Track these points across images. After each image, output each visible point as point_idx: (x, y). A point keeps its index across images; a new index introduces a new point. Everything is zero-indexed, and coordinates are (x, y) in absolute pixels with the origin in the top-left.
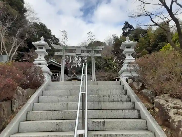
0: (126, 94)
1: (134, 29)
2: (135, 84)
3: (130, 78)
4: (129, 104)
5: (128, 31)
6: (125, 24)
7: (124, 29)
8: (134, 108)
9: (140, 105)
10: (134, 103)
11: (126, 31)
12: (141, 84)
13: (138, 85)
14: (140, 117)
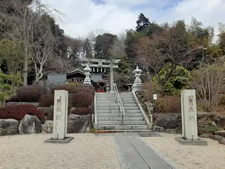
0: (135, 100)
1: (150, 23)
2: (139, 95)
3: (137, 92)
4: (135, 104)
5: (142, 24)
6: (140, 16)
7: (138, 22)
8: (137, 106)
9: (139, 105)
10: (137, 104)
11: (140, 25)
12: (141, 96)
13: (140, 96)
14: (139, 109)
